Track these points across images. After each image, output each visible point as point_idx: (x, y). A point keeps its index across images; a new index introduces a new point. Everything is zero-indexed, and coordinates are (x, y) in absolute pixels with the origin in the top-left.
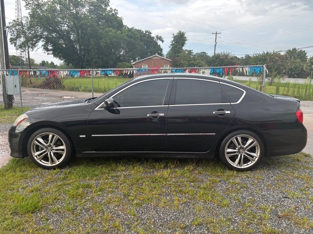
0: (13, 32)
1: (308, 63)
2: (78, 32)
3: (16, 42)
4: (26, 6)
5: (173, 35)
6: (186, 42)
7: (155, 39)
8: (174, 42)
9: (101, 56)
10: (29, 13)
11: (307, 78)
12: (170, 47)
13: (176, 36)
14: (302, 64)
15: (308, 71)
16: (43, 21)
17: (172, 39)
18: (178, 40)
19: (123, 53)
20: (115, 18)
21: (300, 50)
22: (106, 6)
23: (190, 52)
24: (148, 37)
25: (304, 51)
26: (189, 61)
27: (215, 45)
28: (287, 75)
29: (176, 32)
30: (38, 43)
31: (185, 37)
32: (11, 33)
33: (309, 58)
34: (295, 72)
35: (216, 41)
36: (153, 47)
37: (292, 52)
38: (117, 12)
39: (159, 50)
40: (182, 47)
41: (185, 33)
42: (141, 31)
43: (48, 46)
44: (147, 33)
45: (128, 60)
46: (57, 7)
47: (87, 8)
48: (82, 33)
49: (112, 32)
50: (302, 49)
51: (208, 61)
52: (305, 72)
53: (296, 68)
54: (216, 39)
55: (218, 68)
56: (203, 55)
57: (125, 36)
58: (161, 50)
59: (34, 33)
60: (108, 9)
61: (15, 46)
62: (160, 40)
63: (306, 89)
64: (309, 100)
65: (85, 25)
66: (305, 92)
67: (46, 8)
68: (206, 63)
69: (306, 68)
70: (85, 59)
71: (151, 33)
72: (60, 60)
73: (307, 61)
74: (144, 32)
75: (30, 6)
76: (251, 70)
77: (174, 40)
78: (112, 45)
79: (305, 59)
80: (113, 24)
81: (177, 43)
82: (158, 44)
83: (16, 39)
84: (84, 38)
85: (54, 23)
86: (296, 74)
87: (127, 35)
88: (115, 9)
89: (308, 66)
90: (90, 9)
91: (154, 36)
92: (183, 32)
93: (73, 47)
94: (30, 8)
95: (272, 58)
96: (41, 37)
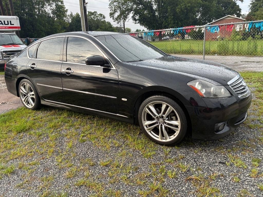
3: (114, 16)
7: (234, 0)
8: (254, 1)
9: (176, 21)
12: (249, 6)
30: (129, 15)
32: (110, 9)
36: (231, 8)
39: (237, 10)
43: (135, 16)
58: (240, 10)
59: (126, 7)
61: (113, 19)
70: (163, 25)
82: (237, 4)
83: (114, 13)
93: (154, 15)
96: (131, 10)
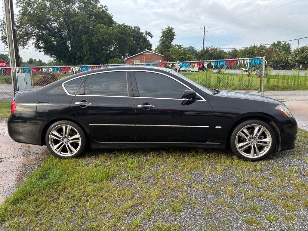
0: (4, 31)
1: (292, 55)
2: (69, 29)
4: (17, 4)
5: (162, 30)
6: (175, 37)
7: (144, 35)
8: (163, 38)
9: (93, 53)
10: (20, 11)
11: (291, 70)
12: (159, 42)
13: (165, 31)
14: (287, 56)
15: (293, 62)
16: (34, 19)
17: (161, 34)
18: (166, 35)
19: (113, 49)
20: (106, 14)
21: (285, 43)
22: (96, 3)
23: (180, 47)
24: (137, 33)
25: (288, 44)
26: (179, 55)
27: (204, 40)
28: (272, 67)
29: (165, 28)
30: (29, 41)
31: (174, 32)
32: (2, 31)
33: (293, 50)
34: (280, 64)
35: (204, 35)
36: (142, 43)
37: (277, 44)
38: (107, 9)
39: (148, 46)
40: (171, 42)
41: (174, 28)
42: (130, 27)
43: (39, 43)
44: (136, 29)
45: (119, 55)
46: (47, 5)
47: (77, 5)
48: (73, 29)
49: (104, 28)
50: (286, 42)
51: (197, 55)
52: (289, 63)
53: (281, 60)
54: (204, 33)
55: (221, 61)
56: (191, 49)
57: (117, 32)
58: (151, 45)
59: (25, 31)
60: (99, 5)
62: (149, 36)
63: (295, 80)
64: (299, 90)
65: (77, 22)
66: (294, 83)
67: (36, 5)
68: (195, 57)
69: (291, 60)
71: (140, 29)
72: (51, 57)
73: (292, 54)
74: (133, 28)
75: (21, 4)
76: (252, 62)
77: (163, 36)
78: (103, 42)
79: (290, 51)
80: (104, 20)
81: (166, 38)
82: (147, 40)
84: (75, 35)
85: (45, 20)
86: (281, 66)
87: (118, 31)
88: (105, 6)
89: (293, 58)
90: (80, 6)
91: (143, 32)
92: (171, 28)
94: (21, 5)
95: (259, 51)
96: (32, 35)
